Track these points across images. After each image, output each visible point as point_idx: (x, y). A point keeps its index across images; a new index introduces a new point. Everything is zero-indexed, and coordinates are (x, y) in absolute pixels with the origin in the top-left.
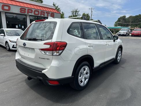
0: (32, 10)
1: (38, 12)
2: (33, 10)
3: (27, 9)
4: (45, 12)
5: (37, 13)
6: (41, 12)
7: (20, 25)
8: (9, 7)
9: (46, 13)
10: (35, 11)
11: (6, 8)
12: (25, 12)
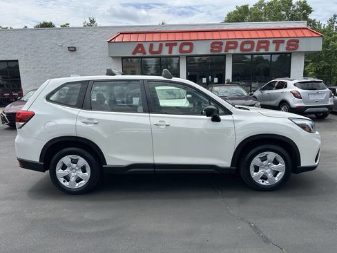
0: (236, 43)
1: (252, 43)
2: (240, 42)
3: (225, 42)
4: (271, 41)
5: (247, 47)
6: (260, 42)
7: (210, 77)
8: (191, 45)
9: (274, 42)
10: (243, 44)
11: (186, 48)
12: (221, 50)
